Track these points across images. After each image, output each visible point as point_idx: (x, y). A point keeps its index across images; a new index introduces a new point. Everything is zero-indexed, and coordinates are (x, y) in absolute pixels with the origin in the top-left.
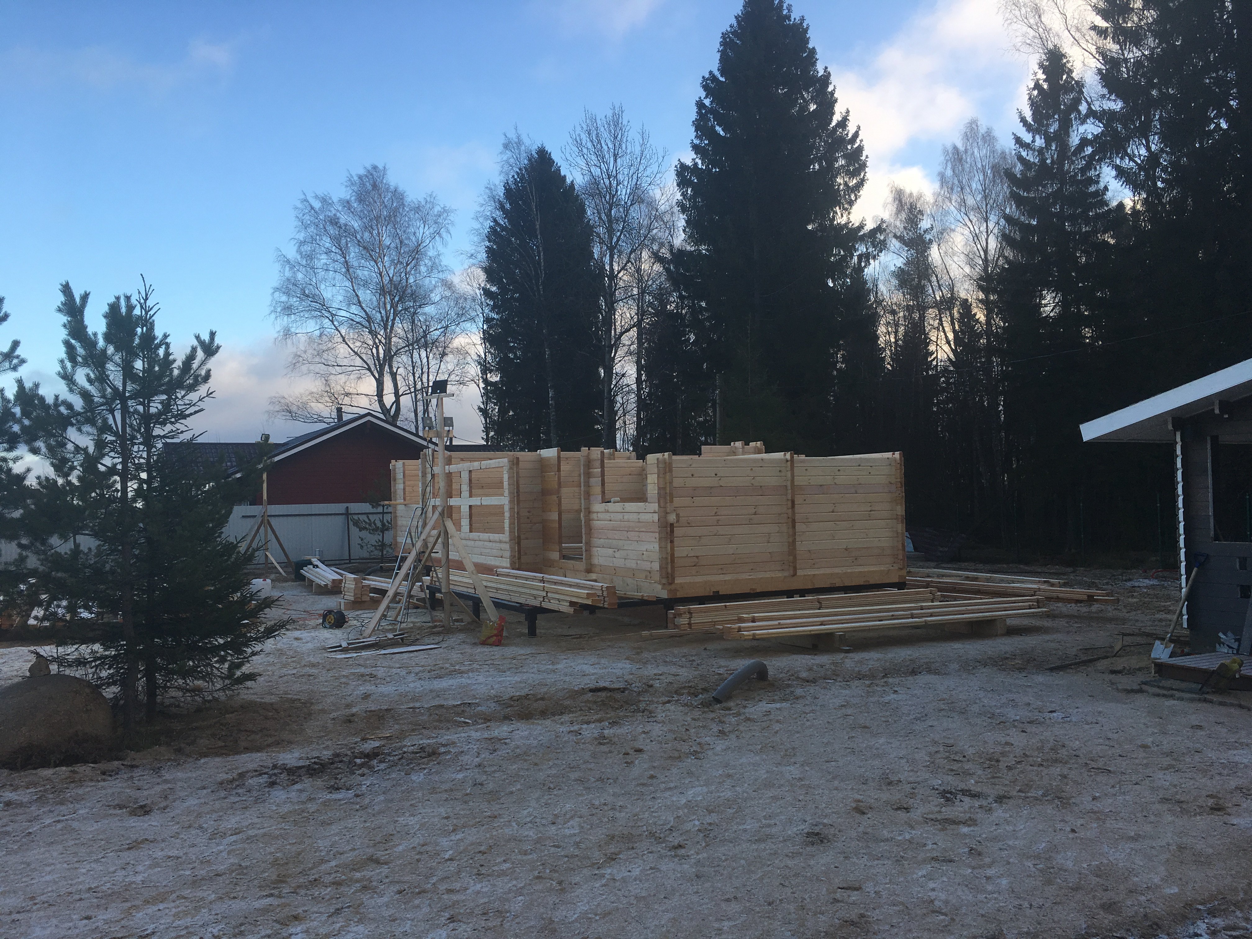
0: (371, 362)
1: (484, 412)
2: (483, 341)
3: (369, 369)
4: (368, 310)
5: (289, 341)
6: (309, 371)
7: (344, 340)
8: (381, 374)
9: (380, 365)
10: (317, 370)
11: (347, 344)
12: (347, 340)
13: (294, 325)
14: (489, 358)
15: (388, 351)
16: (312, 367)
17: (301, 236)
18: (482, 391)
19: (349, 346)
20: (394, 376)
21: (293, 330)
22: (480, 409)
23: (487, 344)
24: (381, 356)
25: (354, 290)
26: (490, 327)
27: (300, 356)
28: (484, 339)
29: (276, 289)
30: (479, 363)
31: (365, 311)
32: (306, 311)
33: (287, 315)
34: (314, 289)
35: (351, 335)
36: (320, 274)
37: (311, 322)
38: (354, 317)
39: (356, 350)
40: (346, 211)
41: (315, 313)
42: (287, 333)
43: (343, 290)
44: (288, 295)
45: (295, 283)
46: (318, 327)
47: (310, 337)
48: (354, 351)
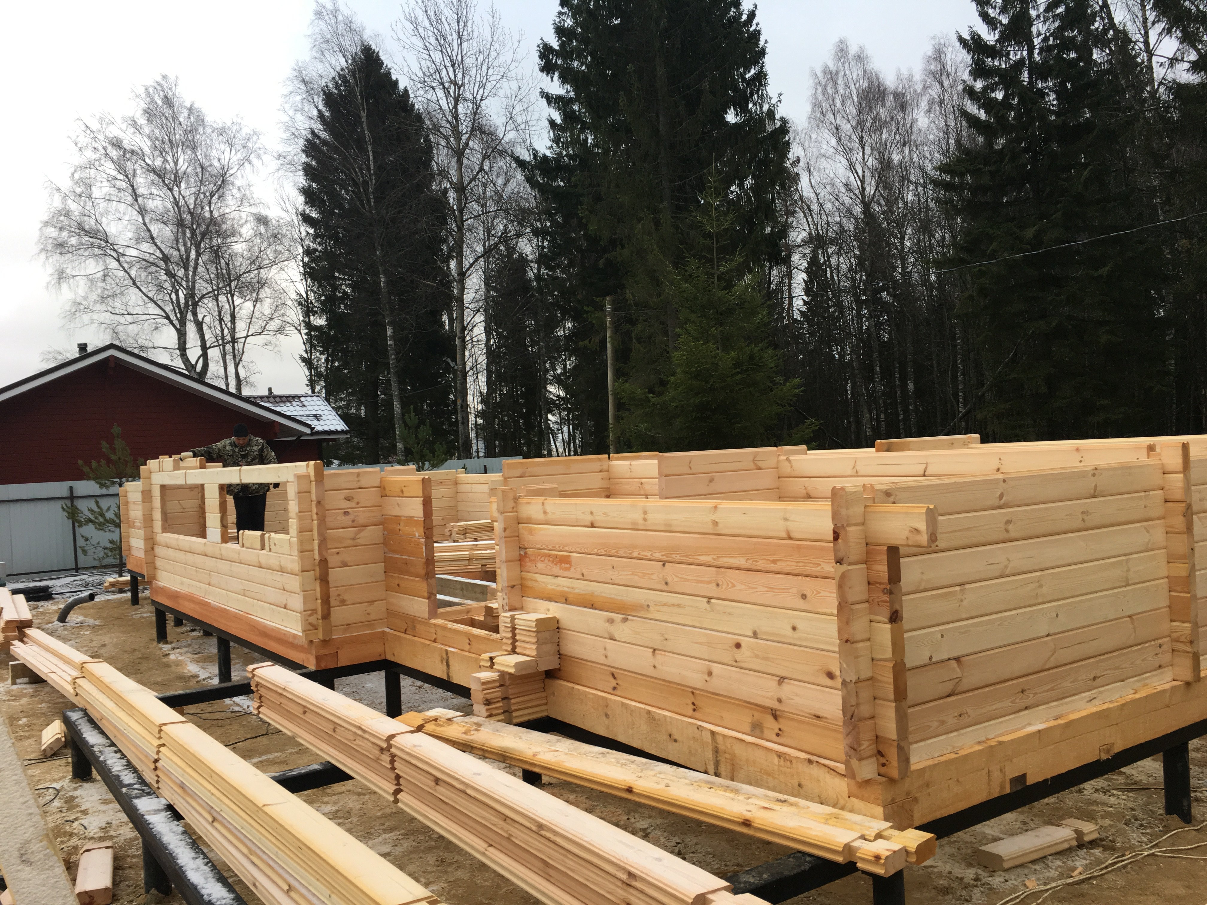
0: (169, 308)
1: (308, 362)
2: (303, 277)
3: (168, 317)
4: (163, 247)
5: (64, 286)
6: (92, 322)
7: (134, 283)
8: (183, 321)
9: (181, 312)
10: (102, 320)
11: (138, 288)
12: (138, 283)
13: (70, 266)
14: (312, 297)
15: (191, 294)
16: (95, 316)
17: (76, 161)
18: (305, 337)
19: (141, 290)
20: (199, 325)
21: (68, 271)
22: (304, 360)
23: (309, 280)
24: (182, 301)
25: (145, 224)
26: (313, 260)
27: (80, 304)
28: (305, 274)
29: (46, 224)
30: (300, 304)
31: (160, 249)
32: (86, 249)
33: (61, 254)
34: (93, 222)
35: (143, 278)
36: (101, 206)
37: (91, 262)
38: (147, 257)
39: (150, 295)
40: (132, 130)
41: (97, 251)
42: (61, 276)
43: (131, 224)
44: (61, 229)
45: (67, 214)
46: (101, 267)
47: (91, 279)
48: (147, 297)
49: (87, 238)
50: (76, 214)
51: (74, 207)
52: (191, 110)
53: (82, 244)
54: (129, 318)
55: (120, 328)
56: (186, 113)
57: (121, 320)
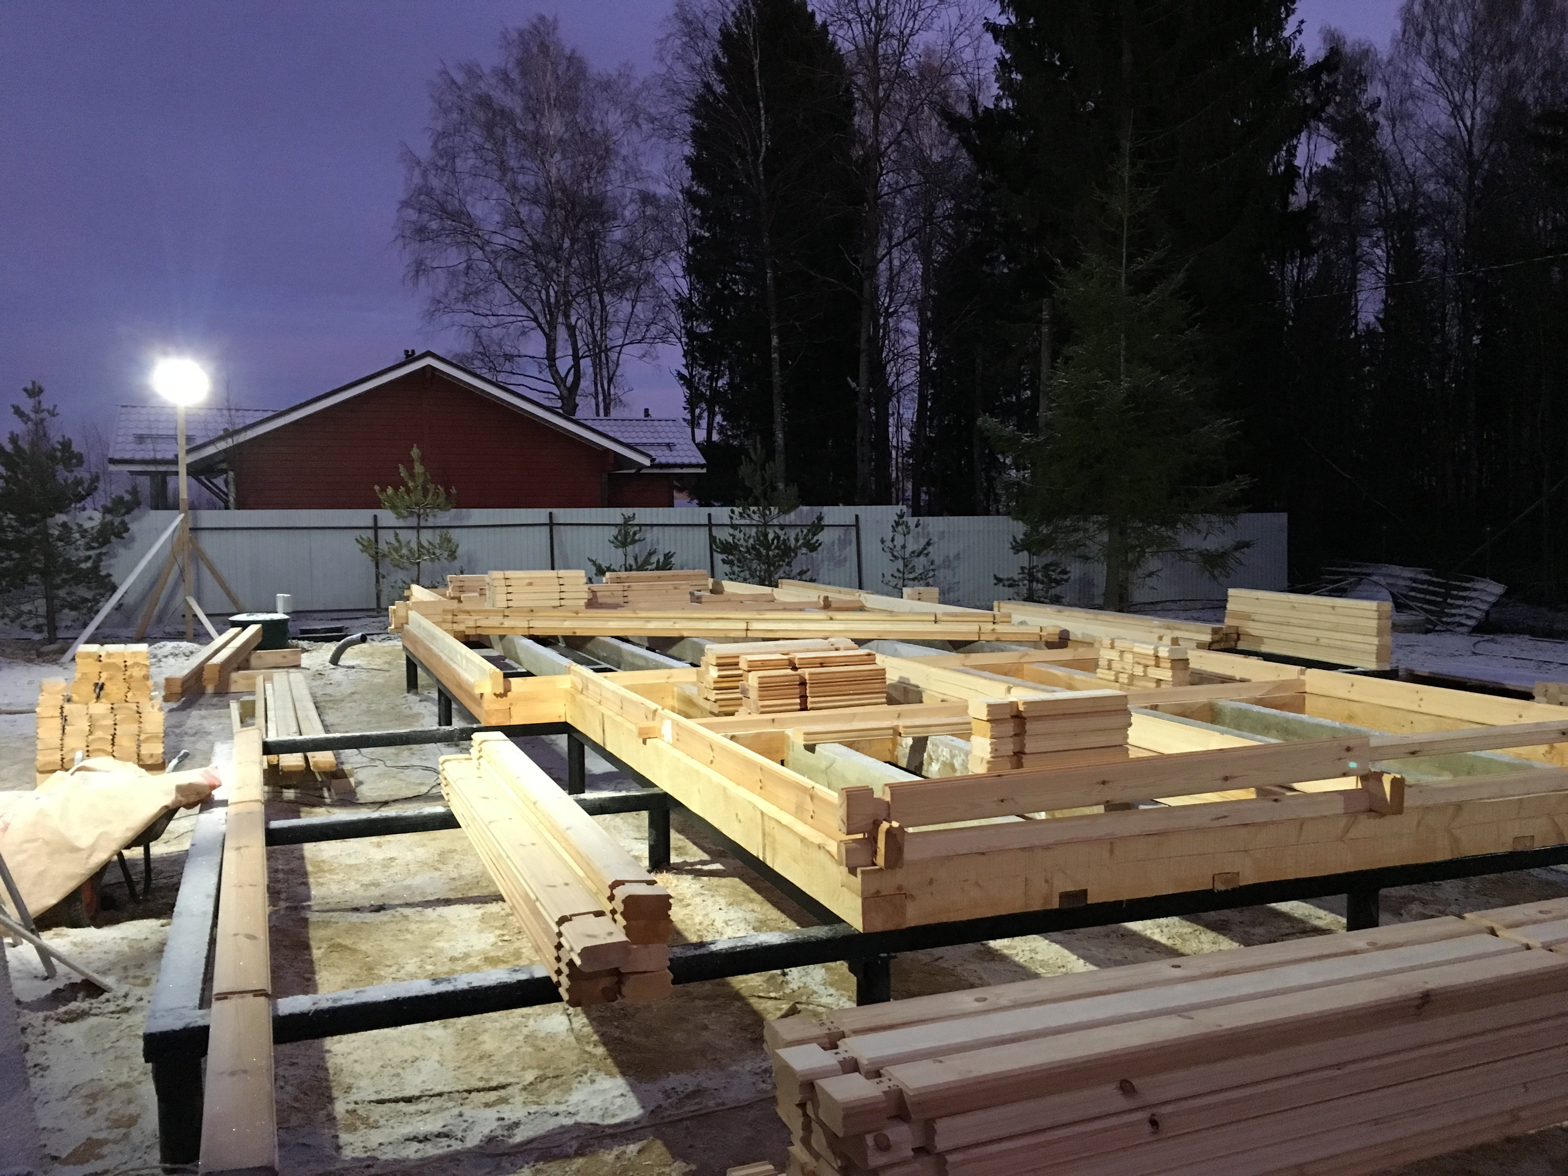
0: (537, 307)
2: (686, 272)
3: (536, 320)
4: (533, 233)
5: (423, 280)
6: (453, 323)
7: (500, 277)
8: (552, 325)
9: (551, 315)
10: (463, 322)
11: (503, 283)
12: (504, 279)
13: (429, 256)
14: (695, 298)
15: (563, 292)
16: (457, 317)
17: (439, 126)
18: (686, 348)
19: (507, 286)
20: (571, 330)
21: (428, 262)
23: (693, 276)
24: (552, 300)
25: (514, 205)
26: (697, 251)
27: (440, 302)
28: (688, 268)
29: (405, 204)
30: (681, 306)
31: (530, 235)
32: (447, 236)
33: (420, 241)
34: (456, 202)
35: (510, 271)
36: (466, 182)
37: (453, 252)
38: (515, 245)
39: (518, 291)
40: (502, 86)
41: (460, 238)
42: (420, 268)
43: (500, 204)
44: (420, 211)
45: (429, 192)
46: (464, 258)
47: (452, 274)
48: (514, 294)
49: (449, 222)
50: (438, 192)
51: (435, 182)
52: (570, 59)
53: (444, 229)
54: (493, 320)
55: (484, 331)
56: (565, 63)
57: (485, 322)
